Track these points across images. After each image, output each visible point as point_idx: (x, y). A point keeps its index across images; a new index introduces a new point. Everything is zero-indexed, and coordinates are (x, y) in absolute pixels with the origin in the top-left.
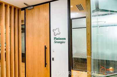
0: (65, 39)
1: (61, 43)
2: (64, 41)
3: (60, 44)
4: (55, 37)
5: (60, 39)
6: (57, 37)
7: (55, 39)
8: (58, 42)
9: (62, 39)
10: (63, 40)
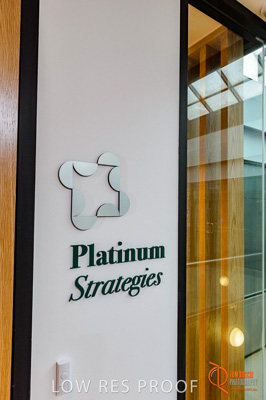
0: (158, 252)
1: (136, 284)
2: (154, 266)
4: (83, 239)
5: (130, 255)
6: (103, 237)
7: (84, 260)
8: (113, 287)
9: (143, 254)
10: (147, 263)
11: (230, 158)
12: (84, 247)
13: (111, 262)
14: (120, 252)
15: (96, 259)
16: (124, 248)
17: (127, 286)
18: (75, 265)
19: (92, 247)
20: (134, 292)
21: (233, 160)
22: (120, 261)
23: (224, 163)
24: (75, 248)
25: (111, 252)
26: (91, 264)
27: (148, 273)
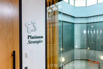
0: (42, 37)
1: (38, 42)
2: (41, 39)
3: (36, 44)
4: (30, 35)
5: (37, 37)
6: (33, 34)
7: (30, 38)
9: (39, 37)
11: (55, 22)
12: (30, 36)
13: (34, 38)
14: (35, 37)
15: (32, 38)
16: (36, 36)
17: (37, 42)
18: (28, 38)
19: (31, 36)
20: (38, 43)
21: (56, 22)
22: (35, 38)
23: (55, 23)
24: (28, 36)
25: (34, 37)
26: (31, 38)
27: (40, 41)
